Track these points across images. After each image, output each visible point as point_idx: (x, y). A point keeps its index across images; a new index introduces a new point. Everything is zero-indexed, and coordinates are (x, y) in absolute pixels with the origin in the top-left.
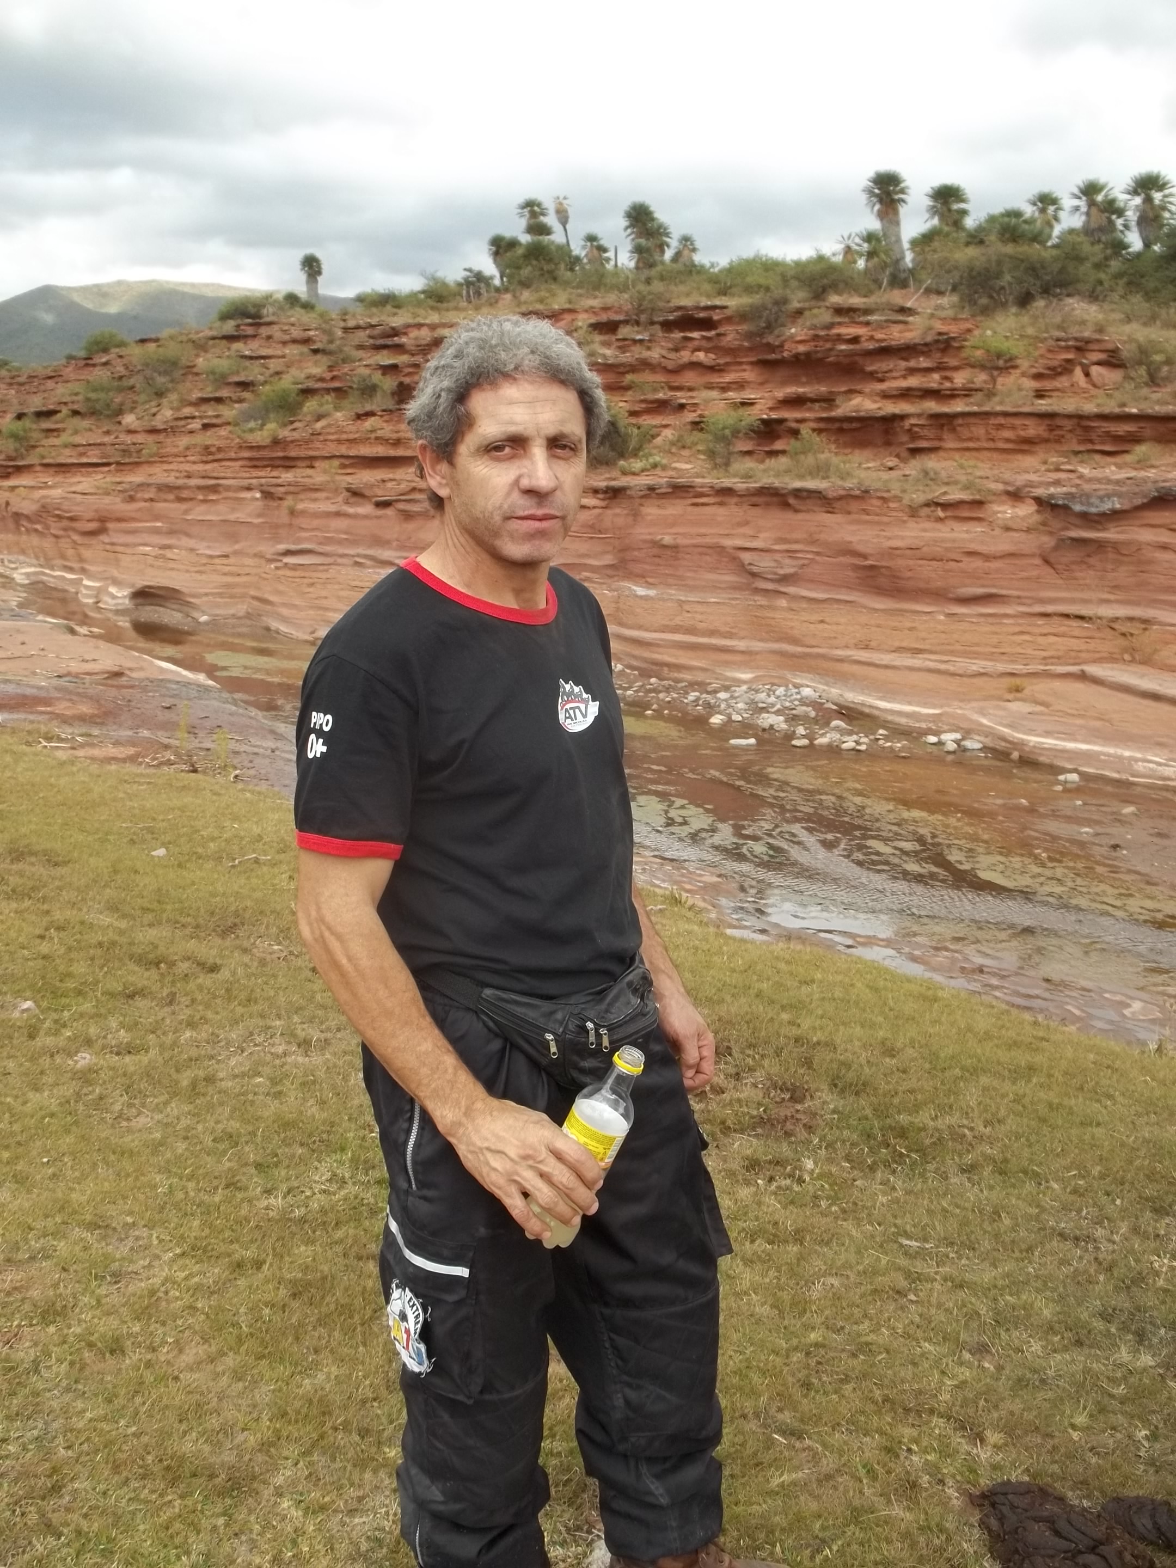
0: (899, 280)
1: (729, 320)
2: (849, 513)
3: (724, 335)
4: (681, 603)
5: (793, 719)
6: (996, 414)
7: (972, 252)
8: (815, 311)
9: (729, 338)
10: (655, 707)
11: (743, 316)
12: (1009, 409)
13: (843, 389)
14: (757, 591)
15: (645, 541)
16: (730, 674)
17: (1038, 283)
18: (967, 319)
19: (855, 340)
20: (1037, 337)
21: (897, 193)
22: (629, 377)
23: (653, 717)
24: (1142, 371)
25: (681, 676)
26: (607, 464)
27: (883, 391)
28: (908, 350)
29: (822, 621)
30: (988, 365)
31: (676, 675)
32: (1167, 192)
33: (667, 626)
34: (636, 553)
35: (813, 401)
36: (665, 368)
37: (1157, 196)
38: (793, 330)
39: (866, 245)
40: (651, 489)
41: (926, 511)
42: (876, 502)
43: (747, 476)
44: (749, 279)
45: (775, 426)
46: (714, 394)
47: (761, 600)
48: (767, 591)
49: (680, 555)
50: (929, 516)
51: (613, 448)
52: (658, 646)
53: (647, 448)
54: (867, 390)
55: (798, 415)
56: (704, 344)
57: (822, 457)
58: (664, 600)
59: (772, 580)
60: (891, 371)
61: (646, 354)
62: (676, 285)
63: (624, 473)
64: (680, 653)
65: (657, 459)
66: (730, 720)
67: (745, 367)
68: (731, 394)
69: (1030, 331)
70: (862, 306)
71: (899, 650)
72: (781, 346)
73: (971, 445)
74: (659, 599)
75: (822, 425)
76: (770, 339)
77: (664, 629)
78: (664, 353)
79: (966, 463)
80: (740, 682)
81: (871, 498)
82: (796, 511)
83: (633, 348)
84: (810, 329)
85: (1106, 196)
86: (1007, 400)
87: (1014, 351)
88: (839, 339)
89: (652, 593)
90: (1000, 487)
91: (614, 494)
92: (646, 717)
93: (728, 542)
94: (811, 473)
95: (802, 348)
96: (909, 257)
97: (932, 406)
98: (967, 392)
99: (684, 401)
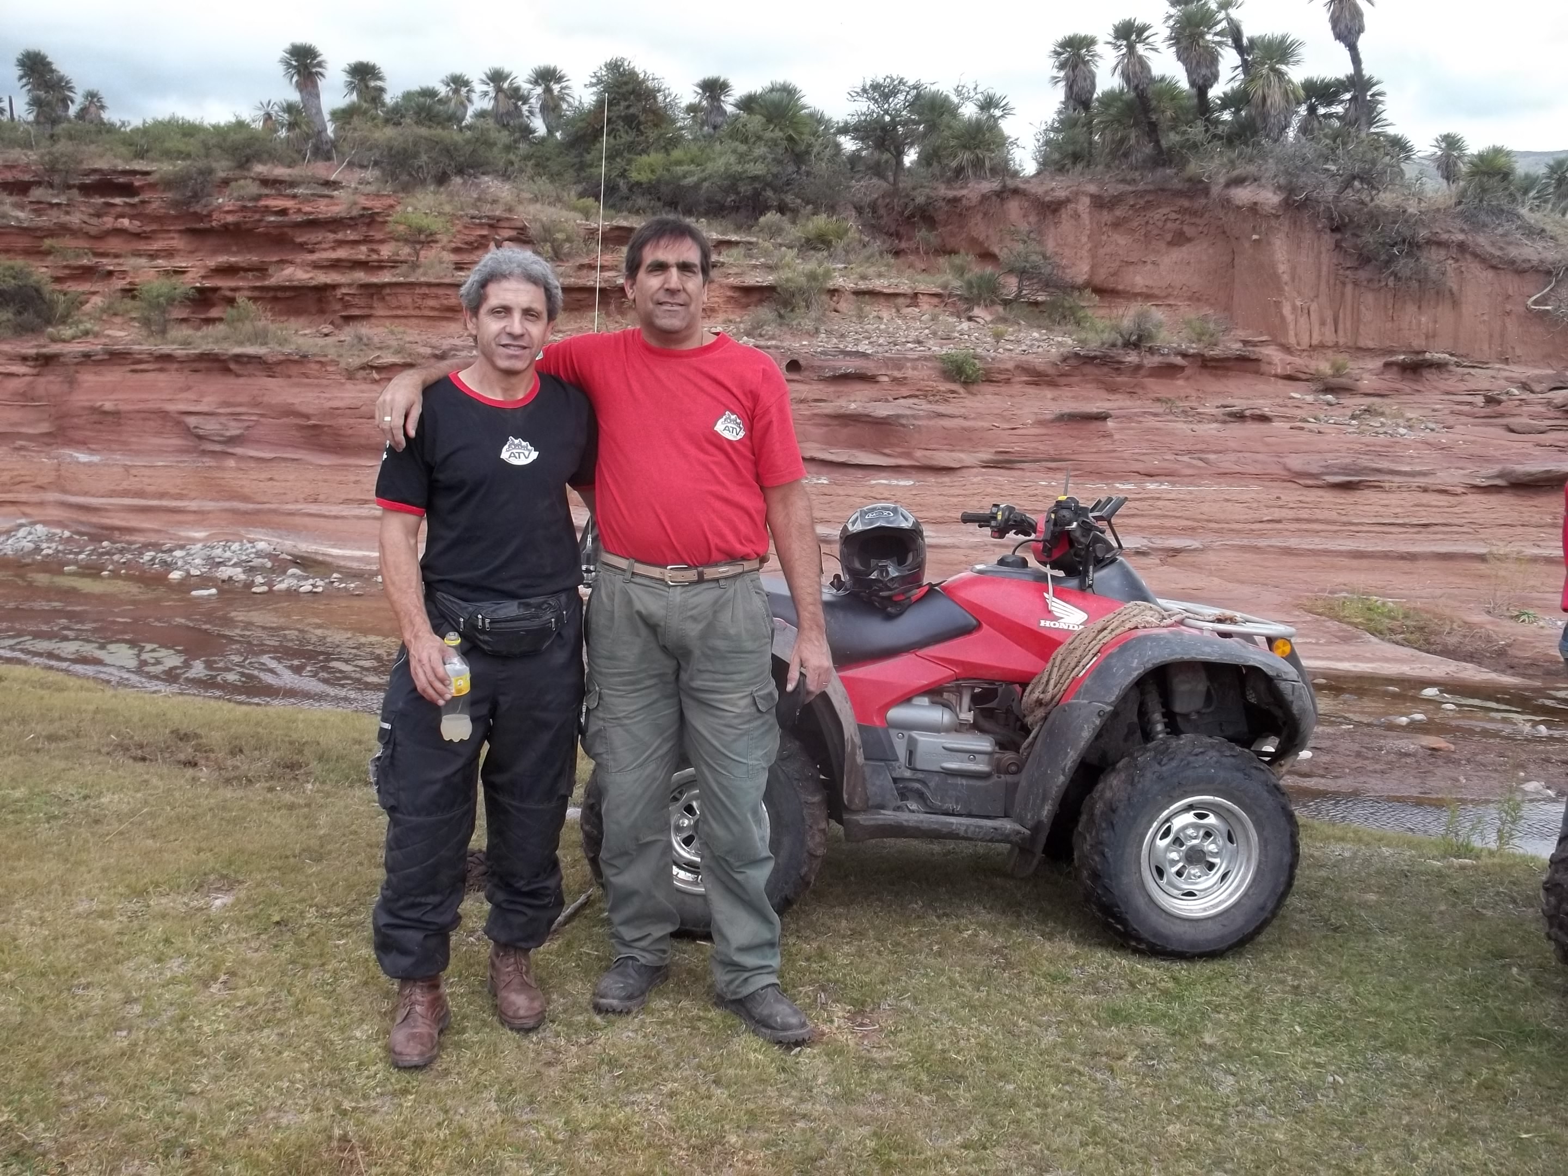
0: (324, 151)
1: (152, 186)
2: (290, 377)
3: (149, 202)
4: (127, 468)
5: (251, 570)
6: (421, 285)
7: (389, 132)
8: (242, 182)
9: (154, 206)
10: (110, 567)
11: (168, 184)
12: (433, 280)
13: (275, 259)
14: (204, 453)
15: (84, 408)
16: (183, 534)
17: (453, 164)
18: (389, 196)
19: (283, 212)
20: (453, 215)
21: (315, 66)
22: (48, 242)
23: (109, 577)
24: (548, 247)
25: (133, 538)
26: (33, 330)
27: (313, 262)
28: (334, 224)
29: (271, 479)
30: (411, 239)
31: (128, 538)
32: (564, 84)
33: (114, 491)
34: (76, 420)
35: (246, 270)
36: (87, 233)
37: (556, 88)
38: (220, 200)
39: (286, 116)
40: (87, 356)
41: (362, 374)
42: (317, 367)
43: (186, 343)
44: (168, 145)
45: (209, 294)
46: (143, 261)
47: (209, 461)
48: (213, 452)
49: (122, 421)
50: (365, 379)
51: (38, 314)
52: (106, 510)
53: (76, 315)
54: (298, 260)
55: (232, 283)
56: (127, 210)
57: (260, 324)
58: (109, 465)
59: (219, 442)
60: (320, 243)
61: (65, 219)
62: (86, 144)
63: (54, 340)
64: (130, 516)
65: (88, 326)
66: (188, 574)
67: (172, 235)
68: (160, 262)
69: (447, 208)
70: (288, 178)
71: (346, 501)
72: (209, 215)
73: (399, 312)
74: (105, 465)
75: (256, 294)
76: (198, 208)
77: (112, 494)
78: (86, 218)
79: (396, 330)
80: (194, 541)
81: (309, 362)
82: (238, 376)
83: (49, 212)
84: (238, 200)
85: (511, 83)
86: (430, 272)
87: (434, 227)
88: (267, 210)
89: (96, 459)
90: (428, 351)
91: (46, 361)
92: (102, 578)
93: (171, 407)
94: (249, 340)
95: (230, 219)
96: (330, 129)
97: (361, 276)
98: (394, 264)
99: (111, 268)
